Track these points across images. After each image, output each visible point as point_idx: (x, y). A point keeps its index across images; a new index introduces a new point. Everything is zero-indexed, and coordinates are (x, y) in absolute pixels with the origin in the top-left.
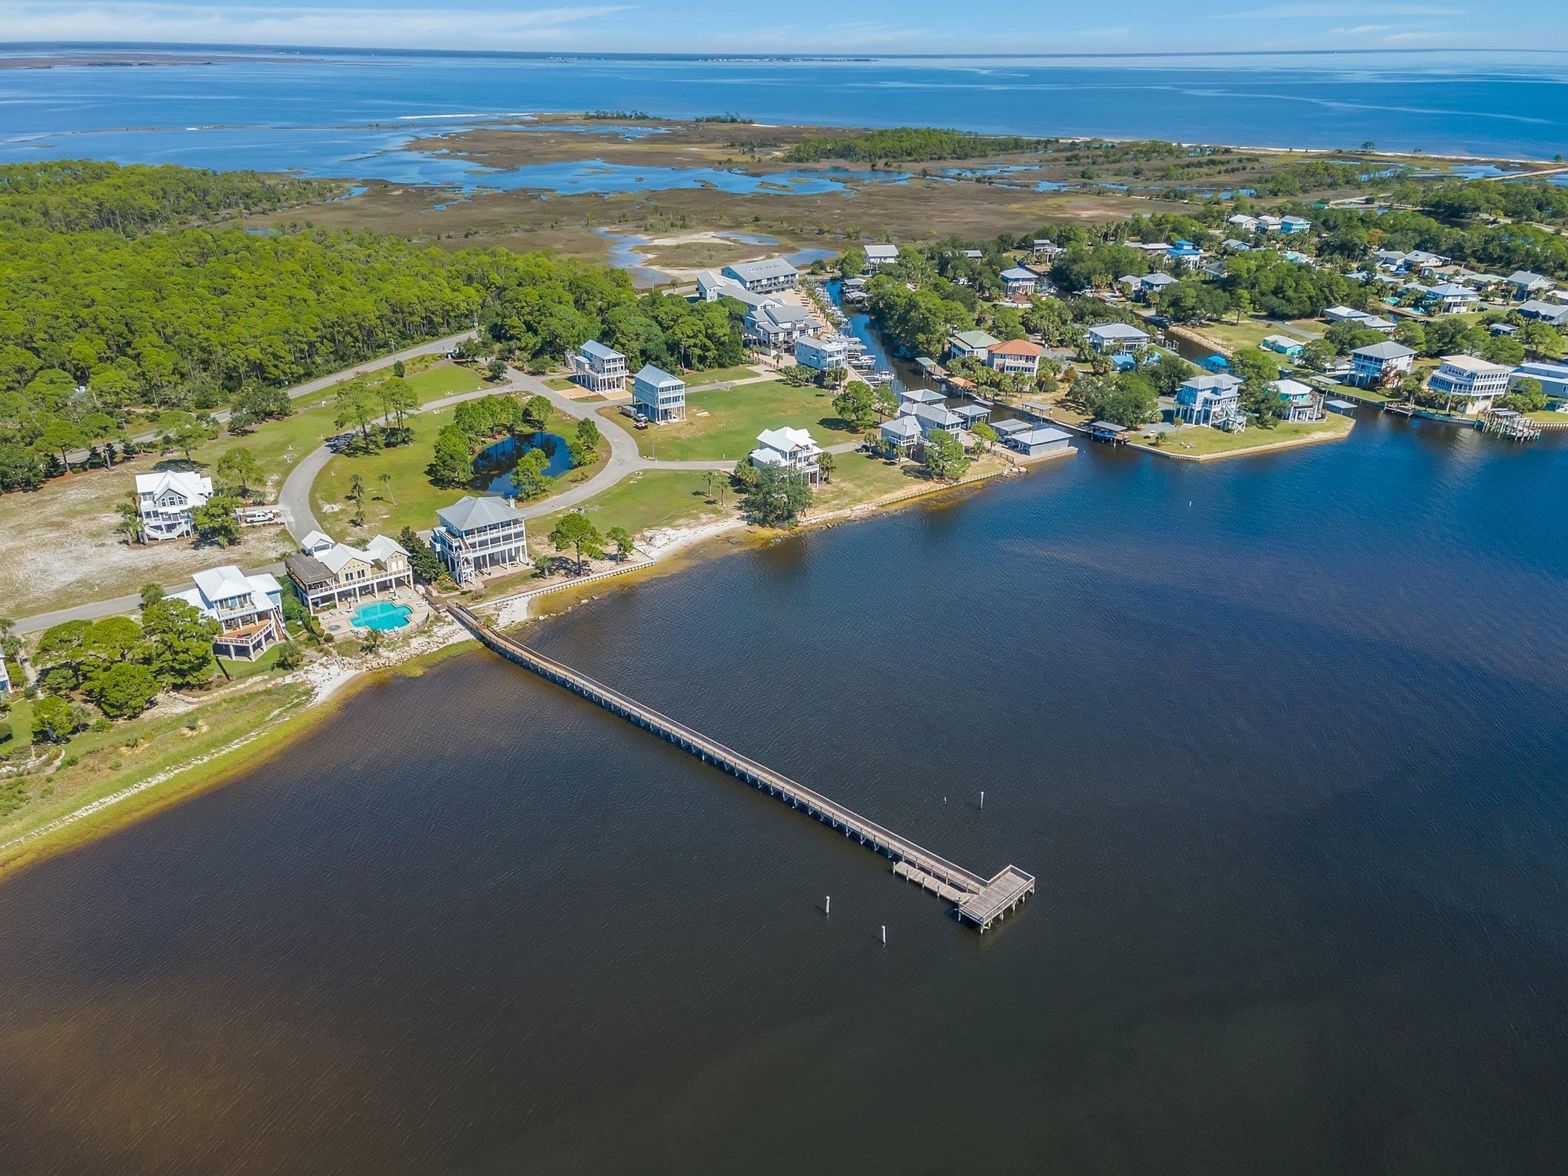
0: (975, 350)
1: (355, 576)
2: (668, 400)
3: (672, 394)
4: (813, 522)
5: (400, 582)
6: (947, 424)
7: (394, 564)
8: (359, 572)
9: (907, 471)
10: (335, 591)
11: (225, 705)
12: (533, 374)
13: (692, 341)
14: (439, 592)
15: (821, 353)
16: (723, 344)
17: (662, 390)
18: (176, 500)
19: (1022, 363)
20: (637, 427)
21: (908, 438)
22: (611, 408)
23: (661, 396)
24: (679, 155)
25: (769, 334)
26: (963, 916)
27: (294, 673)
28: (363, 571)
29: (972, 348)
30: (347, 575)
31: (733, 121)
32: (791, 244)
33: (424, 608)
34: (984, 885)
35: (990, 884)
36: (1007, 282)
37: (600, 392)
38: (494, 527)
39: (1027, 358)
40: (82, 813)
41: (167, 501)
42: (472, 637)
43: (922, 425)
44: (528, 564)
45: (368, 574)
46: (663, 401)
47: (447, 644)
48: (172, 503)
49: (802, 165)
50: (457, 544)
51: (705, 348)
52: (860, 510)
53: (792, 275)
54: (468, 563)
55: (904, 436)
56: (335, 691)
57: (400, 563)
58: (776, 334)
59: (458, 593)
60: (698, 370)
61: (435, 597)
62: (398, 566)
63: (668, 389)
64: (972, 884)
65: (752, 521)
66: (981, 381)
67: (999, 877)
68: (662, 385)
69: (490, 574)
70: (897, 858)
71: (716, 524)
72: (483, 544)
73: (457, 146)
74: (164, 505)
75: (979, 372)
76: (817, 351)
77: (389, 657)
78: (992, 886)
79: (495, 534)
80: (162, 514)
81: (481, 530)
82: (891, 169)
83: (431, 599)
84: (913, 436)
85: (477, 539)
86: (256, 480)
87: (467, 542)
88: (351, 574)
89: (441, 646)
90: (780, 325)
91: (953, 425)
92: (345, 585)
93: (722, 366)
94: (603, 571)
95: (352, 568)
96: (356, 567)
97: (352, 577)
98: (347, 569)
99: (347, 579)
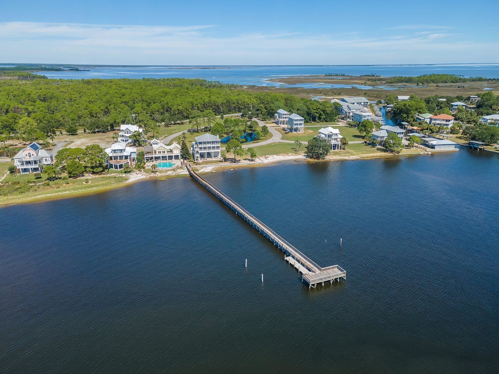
0: (426, 119)
1: (162, 152)
2: (297, 124)
3: (299, 122)
4: (331, 159)
5: (177, 157)
6: (397, 132)
7: (175, 151)
8: (163, 151)
9: (378, 149)
10: (154, 156)
11: (100, 178)
12: (262, 120)
13: (315, 111)
15: (361, 116)
16: (327, 114)
17: (296, 120)
18: (129, 132)
19: (444, 122)
20: (285, 133)
21: (381, 137)
22: (281, 129)
23: (295, 122)
24: (349, 82)
25: (347, 113)
26: (304, 279)
27: (126, 174)
28: (164, 151)
29: (424, 118)
30: (159, 152)
31: (373, 76)
32: (374, 99)
33: (179, 165)
34: (320, 270)
35: (323, 270)
36: (453, 106)
37: (280, 125)
38: (209, 143)
39: (447, 121)
40: (38, 197)
41: (126, 132)
42: (188, 173)
43: (388, 133)
44: (220, 159)
45: (166, 153)
46: (296, 124)
47: (179, 174)
48: (128, 133)
49: (391, 84)
50: (196, 147)
51: (321, 115)
52: (352, 157)
53: (367, 103)
54: (198, 153)
55: (379, 136)
56: (135, 180)
57: (177, 151)
58: (349, 113)
60: (317, 122)
61: (185, 163)
62: (176, 152)
63: (298, 120)
64: (315, 269)
65: (308, 156)
66: (424, 128)
67: (329, 269)
68: (296, 118)
69: (206, 159)
70: (289, 255)
71: (293, 156)
72: (205, 148)
73: (281, 80)
74: (125, 133)
75: (424, 125)
76: (360, 115)
77: (158, 174)
78: (324, 272)
79: (209, 145)
80: (124, 136)
81: (205, 143)
82: (424, 85)
83: (183, 163)
84: (384, 137)
85: (203, 146)
86: (157, 132)
87: (199, 146)
88: (160, 152)
89: (176, 174)
90: (351, 110)
91: (400, 133)
92: (158, 155)
93: (326, 121)
94: (244, 163)
95: (161, 149)
96: (162, 149)
97: (160, 153)
98: (159, 150)
99: (159, 153)
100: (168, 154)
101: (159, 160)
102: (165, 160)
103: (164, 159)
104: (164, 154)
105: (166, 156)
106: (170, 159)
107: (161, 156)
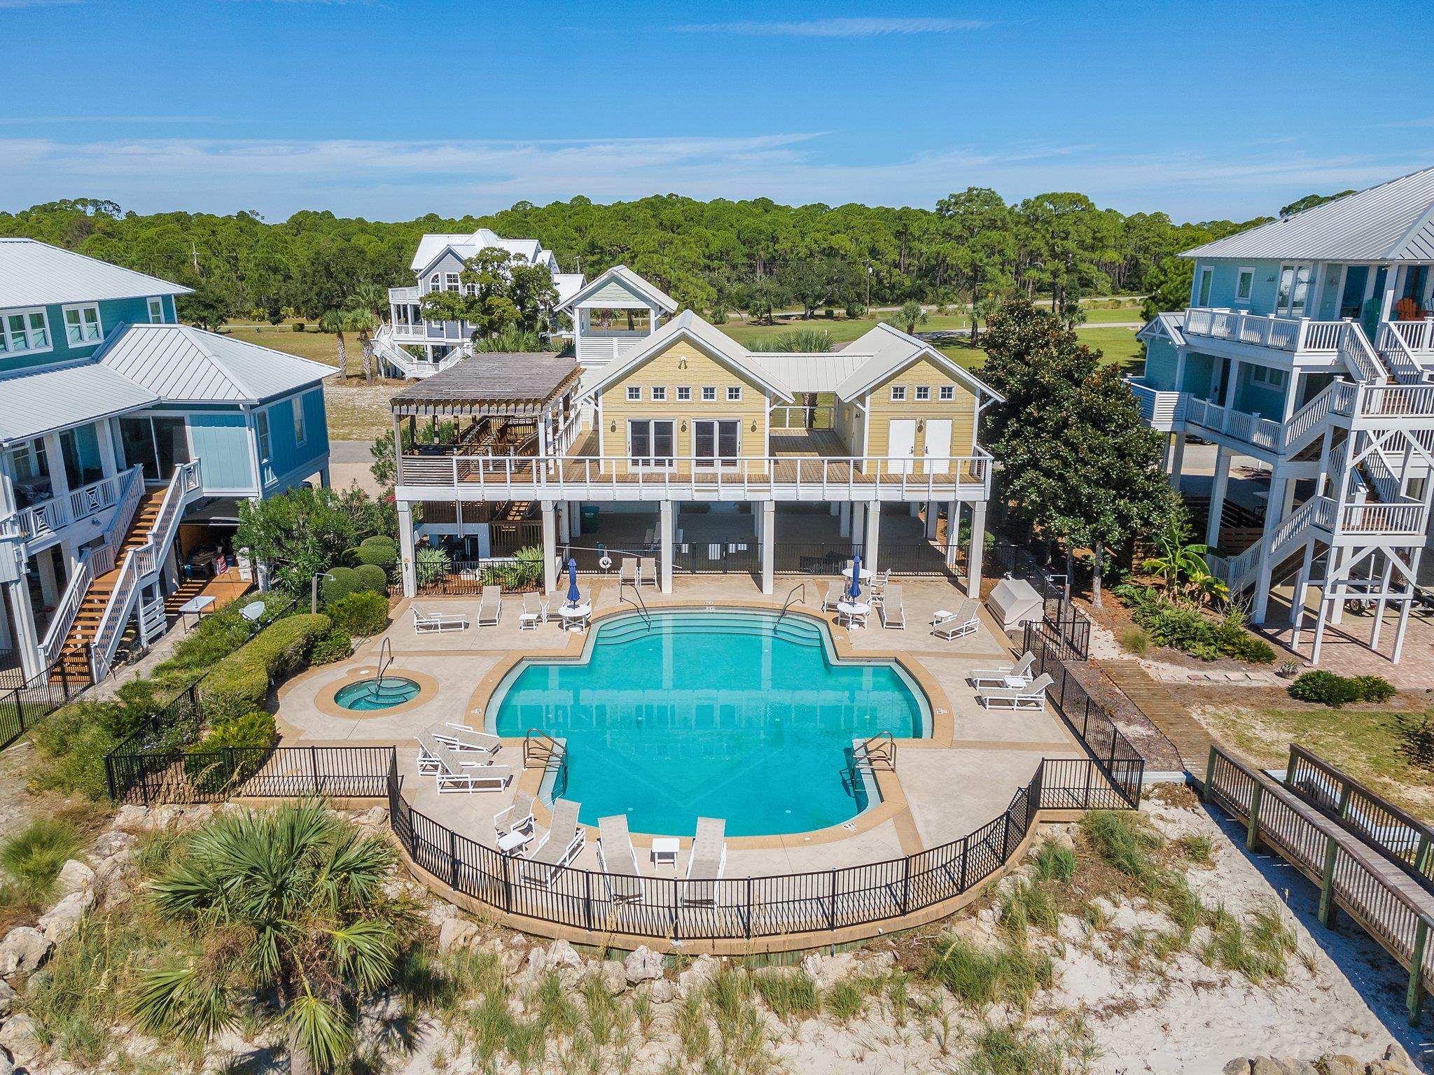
1: (684, 443)
7: (901, 434)
8: (704, 429)
10: (546, 493)
14: (1135, 646)
28: (728, 429)
30: (640, 428)
33: (1015, 722)
45: (754, 454)
57: (939, 434)
59: (1262, 677)
61: (1105, 669)
62: (920, 448)
83: (1079, 672)
88: (664, 429)
92: (615, 480)
95: (671, 394)
96: (697, 394)
97: (664, 447)
98: (647, 394)
99: (639, 447)
100: (785, 478)
101: (628, 563)
102: (727, 564)
103: (714, 552)
104: (718, 469)
105: (746, 511)
106: (807, 565)
107: (667, 495)
